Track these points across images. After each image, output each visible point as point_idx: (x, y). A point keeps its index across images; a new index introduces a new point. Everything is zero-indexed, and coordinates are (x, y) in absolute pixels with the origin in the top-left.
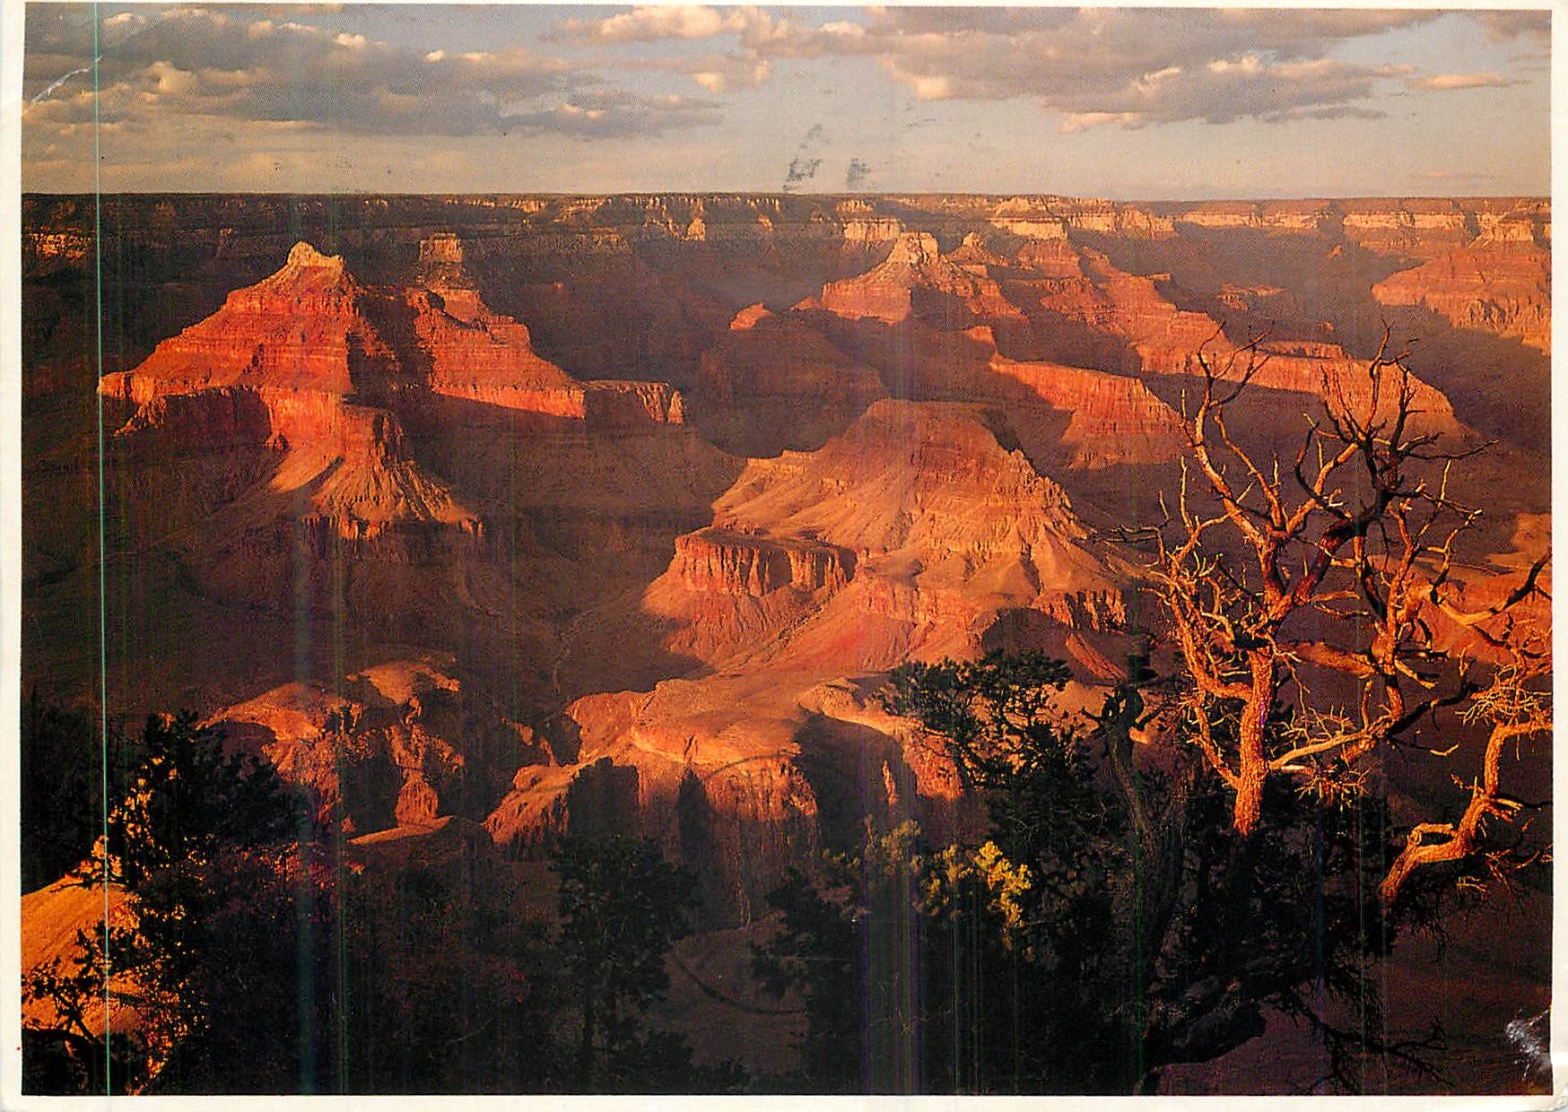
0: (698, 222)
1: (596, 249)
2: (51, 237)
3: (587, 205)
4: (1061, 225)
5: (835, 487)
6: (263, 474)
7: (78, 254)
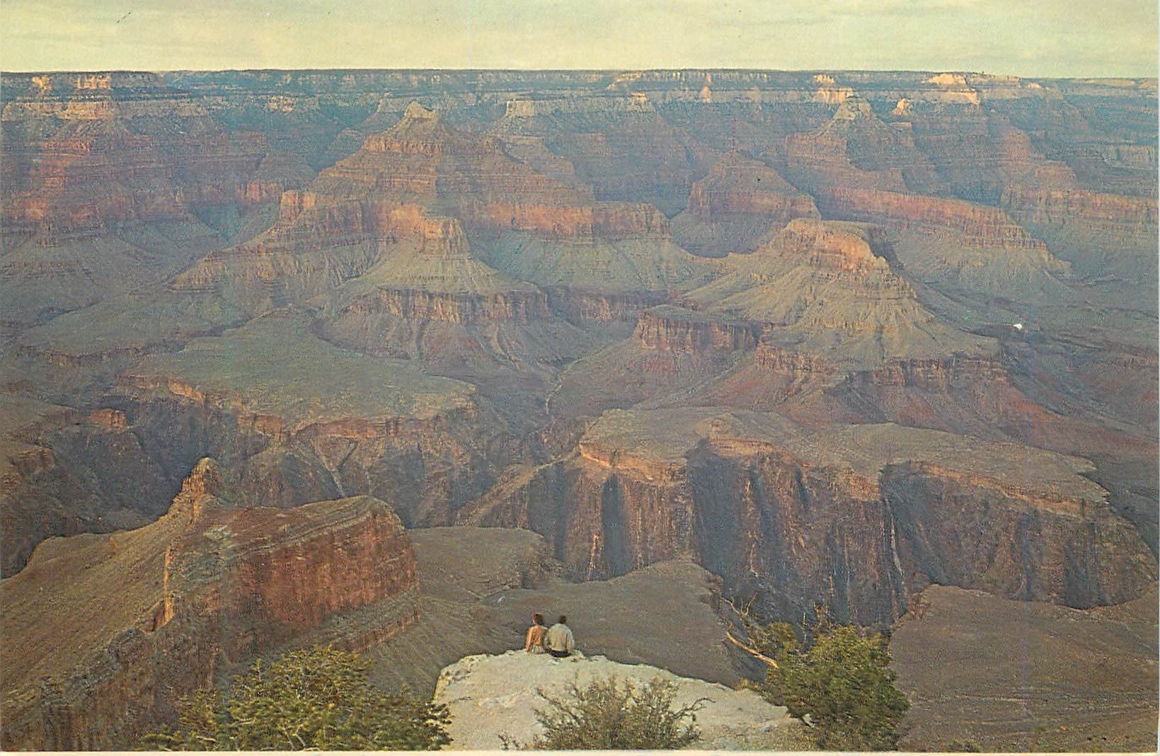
0: (706, 89)
1: (630, 108)
2: (274, 98)
3: (630, 77)
4: (976, 94)
5: (759, 280)
6: (379, 260)
7: (290, 109)
